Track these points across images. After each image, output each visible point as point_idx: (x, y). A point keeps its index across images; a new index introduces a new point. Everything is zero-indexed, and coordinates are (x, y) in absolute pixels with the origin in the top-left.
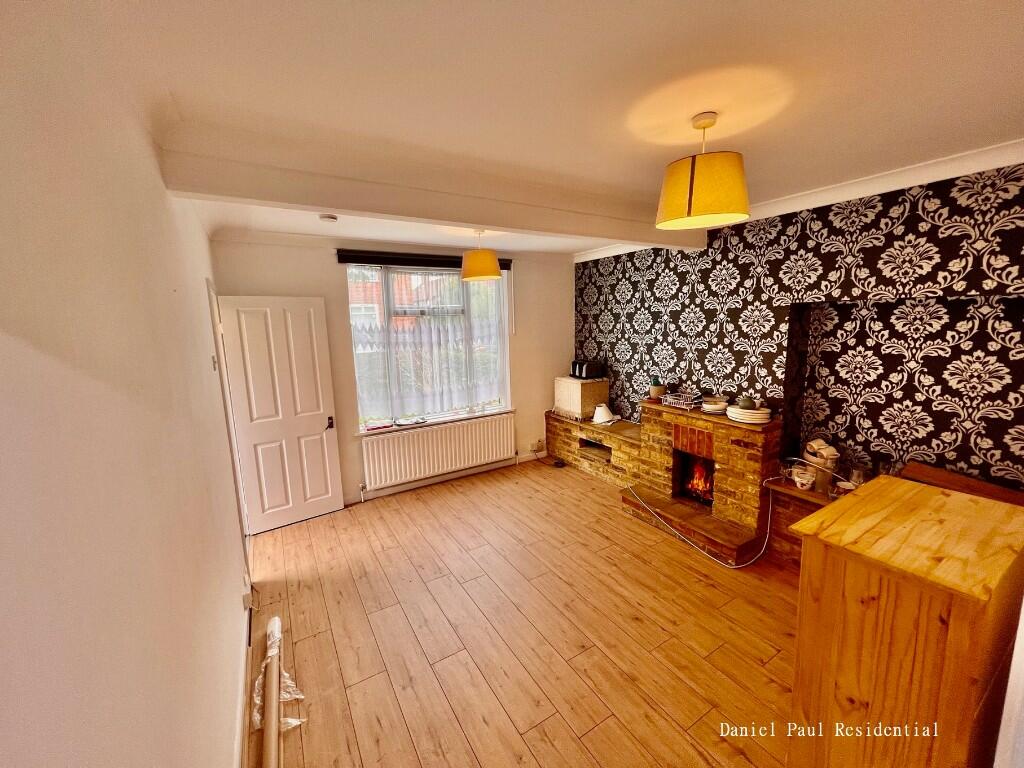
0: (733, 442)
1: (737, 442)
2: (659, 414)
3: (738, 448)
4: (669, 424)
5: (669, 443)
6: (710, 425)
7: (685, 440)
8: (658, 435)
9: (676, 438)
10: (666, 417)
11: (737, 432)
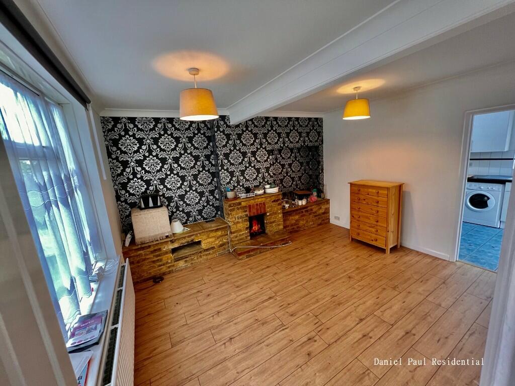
0: (272, 202)
1: (274, 201)
2: (240, 204)
3: (274, 203)
4: (245, 206)
5: (246, 216)
6: (263, 199)
7: (254, 210)
8: (240, 215)
9: (250, 211)
10: (243, 204)
11: (273, 197)
